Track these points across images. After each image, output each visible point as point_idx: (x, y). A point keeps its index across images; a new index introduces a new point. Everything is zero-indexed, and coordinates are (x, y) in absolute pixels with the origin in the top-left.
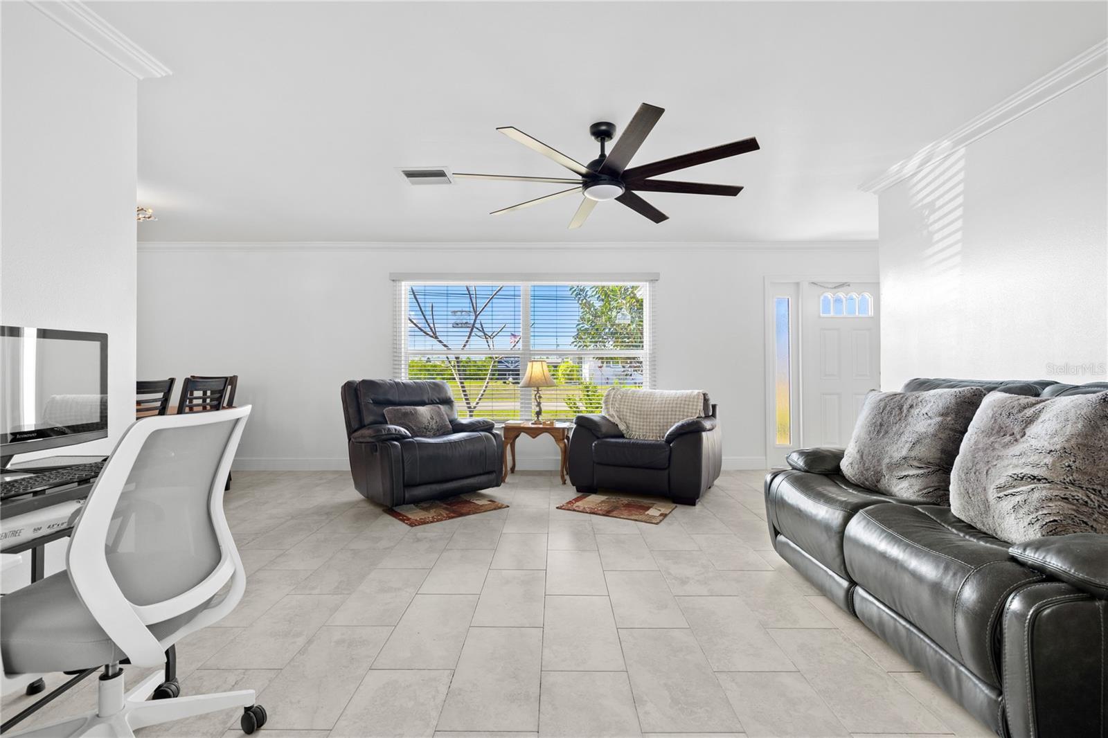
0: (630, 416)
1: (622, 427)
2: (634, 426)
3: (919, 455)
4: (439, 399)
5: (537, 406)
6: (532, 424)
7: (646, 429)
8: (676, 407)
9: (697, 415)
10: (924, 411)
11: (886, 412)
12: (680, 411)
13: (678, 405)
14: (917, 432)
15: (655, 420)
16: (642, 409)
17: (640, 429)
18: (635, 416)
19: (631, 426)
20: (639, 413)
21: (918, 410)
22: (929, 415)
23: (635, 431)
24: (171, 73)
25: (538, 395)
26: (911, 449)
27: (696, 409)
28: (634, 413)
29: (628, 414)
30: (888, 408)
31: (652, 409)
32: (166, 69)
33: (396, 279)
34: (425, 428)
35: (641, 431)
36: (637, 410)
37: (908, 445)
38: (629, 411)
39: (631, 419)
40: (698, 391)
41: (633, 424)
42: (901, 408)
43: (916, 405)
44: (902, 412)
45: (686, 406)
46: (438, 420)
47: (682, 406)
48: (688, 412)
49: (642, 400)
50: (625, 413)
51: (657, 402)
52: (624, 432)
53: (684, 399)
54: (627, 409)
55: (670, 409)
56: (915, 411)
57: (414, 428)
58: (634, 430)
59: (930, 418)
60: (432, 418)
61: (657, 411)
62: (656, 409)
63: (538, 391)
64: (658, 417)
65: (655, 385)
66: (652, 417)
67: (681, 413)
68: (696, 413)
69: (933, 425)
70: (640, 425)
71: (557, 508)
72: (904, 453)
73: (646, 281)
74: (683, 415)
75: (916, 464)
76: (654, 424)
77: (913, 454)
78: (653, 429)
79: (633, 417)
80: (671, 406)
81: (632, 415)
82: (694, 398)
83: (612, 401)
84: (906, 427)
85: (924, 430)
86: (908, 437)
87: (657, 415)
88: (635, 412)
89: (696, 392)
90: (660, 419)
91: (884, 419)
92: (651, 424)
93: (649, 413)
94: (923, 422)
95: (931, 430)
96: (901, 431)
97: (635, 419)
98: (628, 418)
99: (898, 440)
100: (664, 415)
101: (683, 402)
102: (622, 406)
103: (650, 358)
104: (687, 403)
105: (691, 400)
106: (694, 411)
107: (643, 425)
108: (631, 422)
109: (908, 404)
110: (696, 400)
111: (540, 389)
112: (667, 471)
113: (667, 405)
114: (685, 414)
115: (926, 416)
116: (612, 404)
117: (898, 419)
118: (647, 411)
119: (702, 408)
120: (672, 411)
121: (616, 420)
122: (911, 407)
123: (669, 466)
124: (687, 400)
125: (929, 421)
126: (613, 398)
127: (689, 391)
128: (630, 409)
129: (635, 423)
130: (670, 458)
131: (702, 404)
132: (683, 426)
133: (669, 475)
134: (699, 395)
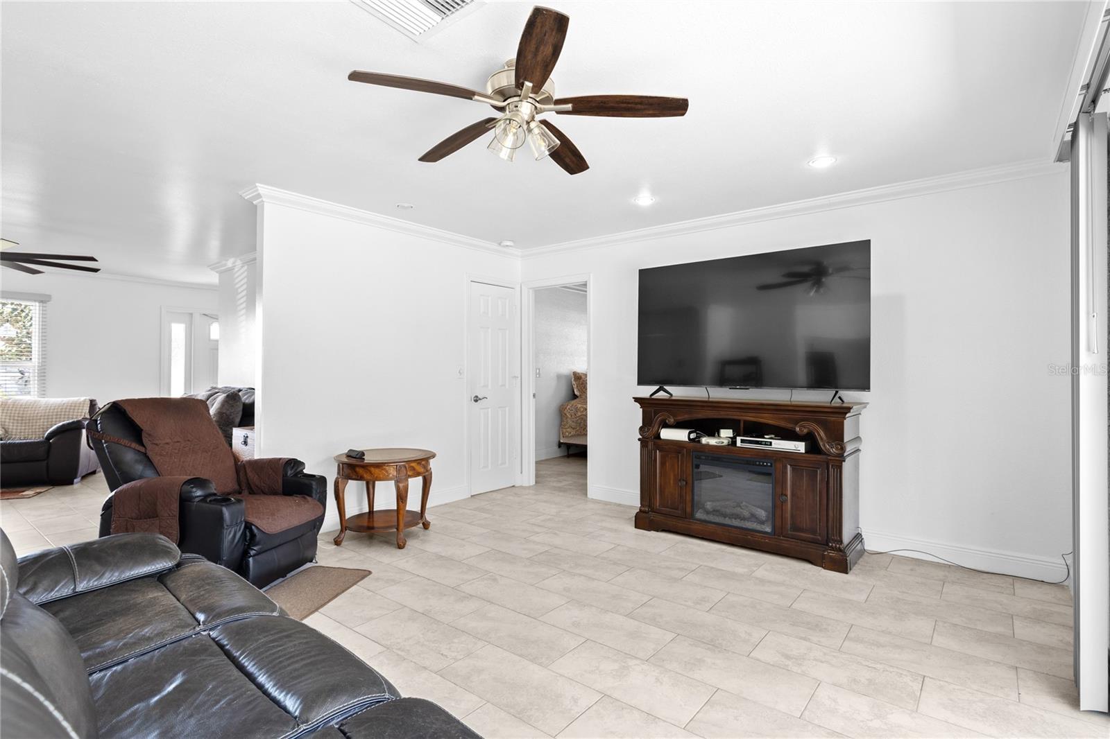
0: (9, 422)
1: (1, 432)
2: (14, 431)
7: (28, 432)
9: (82, 417)
12: (64, 415)
15: (38, 424)
16: (24, 415)
17: (21, 432)
18: (16, 421)
19: (10, 430)
20: (20, 418)
23: (16, 435)
27: (82, 412)
28: (14, 419)
29: (7, 420)
31: (35, 415)
35: (23, 435)
36: (18, 417)
38: (8, 418)
39: (11, 424)
40: (85, 398)
41: (13, 429)
45: (72, 410)
47: (66, 411)
48: (73, 415)
50: (3, 420)
52: (3, 436)
53: (70, 405)
54: (6, 416)
58: (14, 433)
61: (41, 416)
62: (39, 415)
64: (42, 421)
65: (44, 394)
66: (34, 421)
68: (81, 415)
70: (21, 429)
73: (35, 301)
76: (37, 427)
78: (35, 432)
79: (13, 423)
80: (56, 410)
81: (12, 421)
88: (16, 418)
89: (82, 399)
90: (44, 422)
92: (34, 427)
97: (15, 424)
98: (7, 423)
100: (48, 419)
101: (69, 408)
103: (38, 370)
104: (73, 408)
105: (78, 405)
106: (79, 414)
107: (25, 429)
108: (11, 427)
110: (81, 406)
112: (46, 462)
114: (69, 416)
118: (30, 417)
119: (88, 411)
123: (48, 457)
124: (74, 406)
127: (76, 399)
128: (10, 416)
129: (15, 427)
130: (48, 451)
131: (88, 408)
132: (63, 425)
133: (47, 463)
134: (85, 401)
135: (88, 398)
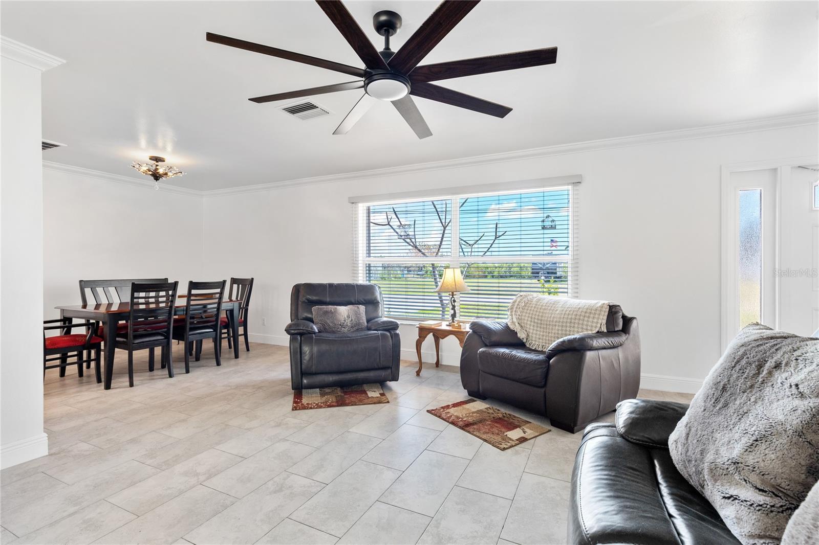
0: (530, 325)
1: (521, 335)
2: (534, 336)
3: (762, 464)
4: (365, 300)
5: (452, 309)
6: (447, 325)
7: (546, 340)
8: (575, 319)
9: (597, 330)
10: (794, 380)
11: (738, 368)
12: (579, 324)
13: (578, 317)
14: (768, 419)
16: (543, 318)
17: (539, 339)
18: (536, 325)
19: (530, 335)
20: (539, 322)
21: (785, 375)
22: (801, 390)
23: (535, 341)
24: (65, 61)
25: (453, 299)
26: (751, 447)
27: (597, 323)
28: (534, 322)
29: (529, 323)
30: (743, 362)
31: (551, 319)
32: (60, 59)
33: (353, 202)
34: (340, 325)
35: (541, 341)
36: (538, 319)
37: (746, 440)
38: (530, 319)
39: (532, 327)
40: (604, 301)
41: (533, 333)
42: (760, 367)
43: (787, 364)
44: (759, 374)
45: (586, 319)
46: (353, 319)
47: (582, 318)
48: (587, 325)
49: (544, 309)
50: (525, 322)
51: (558, 312)
52: (525, 341)
53: (585, 310)
54: (528, 317)
55: (569, 321)
56: (779, 376)
57: (331, 325)
58: (534, 339)
59: (802, 395)
60: (348, 317)
62: (555, 320)
63: (453, 295)
64: (557, 328)
66: (551, 327)
67: (580, 326)
68: (596, 327)
69: (799, 412)
70: (540, 335)
71: (428, 411)
72: (736, 451)
73: (568, 184)
74: (582, 328)
75: (754, 478)
76: (553, 335)
77: (751, 459)
79: (534, 326)
80: (570, 317)
81: (533, 324)
82: (596, 310)
83: (517, 308)
84: (756, 402)
85: (781, 418)
86: (754, 423)
87: (555, 325)
88: (536, 321)
89: (601, 302)
90: (558, 330)
91: (732, 381)
92: (550, 335)
93: (548, 323)
94: (786, 400)
95: (795, 421)
96: (745, 409)
97: (535, 328)
98: (528, 326)
99: (735, 425)
100: (562, 326)
101: (583, 314)
102: (524, 314)
103: (572, 264)
104: (587, 315)
105: (593, 312)
106: (594, 325)
107: (543, 336)
108: (531, 331)
109: (774, 360)
110: (598, 312)
111: (455, 293)
112: (543, 390)
113: (566, 316)
114: (585, 327)
115: (794, 390)
116: (515, 311)
117: (749, 384)
118: (547, 321)
119: (605, 322)
120: (571, 322)
121: (517, 328)
122: (778, 366)
123: (546, 382)
124: (590, 312)
125: (797, 402)
126: (518, 305)
127: (593, 302)
128: (532, 318)
129: (535, 332)
130: (546, 376)
131: (605, 318)
132: (564, 342)
133: (545, 392)
134: (602, 307)
135: (606, 302)
